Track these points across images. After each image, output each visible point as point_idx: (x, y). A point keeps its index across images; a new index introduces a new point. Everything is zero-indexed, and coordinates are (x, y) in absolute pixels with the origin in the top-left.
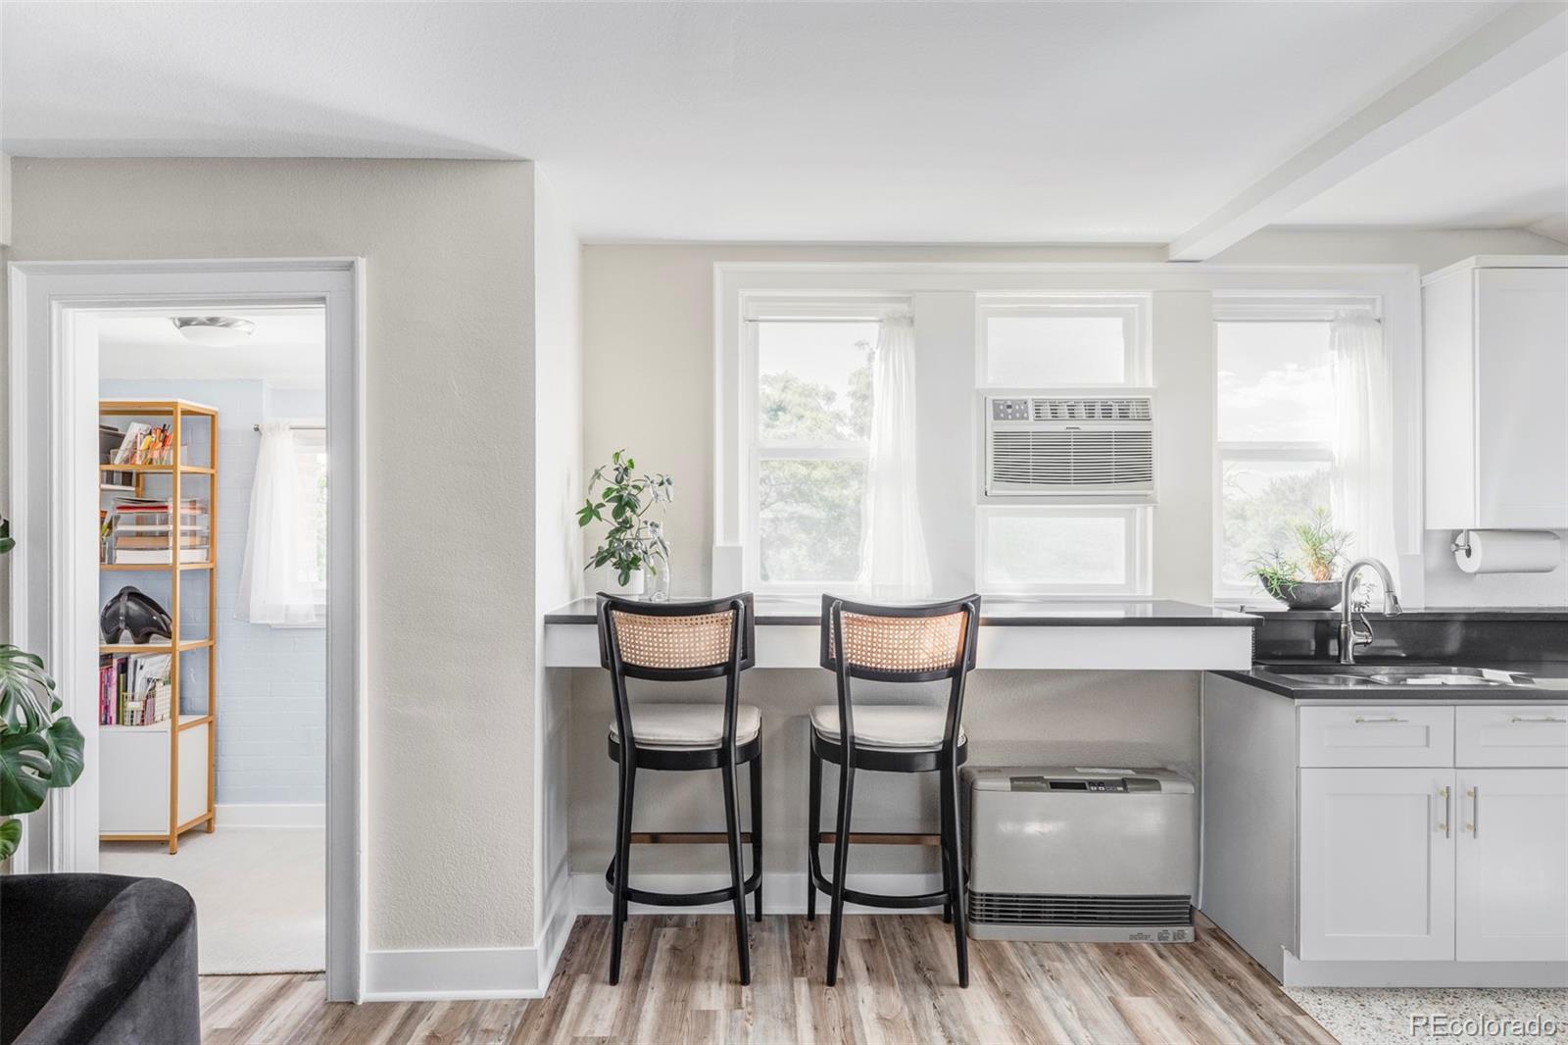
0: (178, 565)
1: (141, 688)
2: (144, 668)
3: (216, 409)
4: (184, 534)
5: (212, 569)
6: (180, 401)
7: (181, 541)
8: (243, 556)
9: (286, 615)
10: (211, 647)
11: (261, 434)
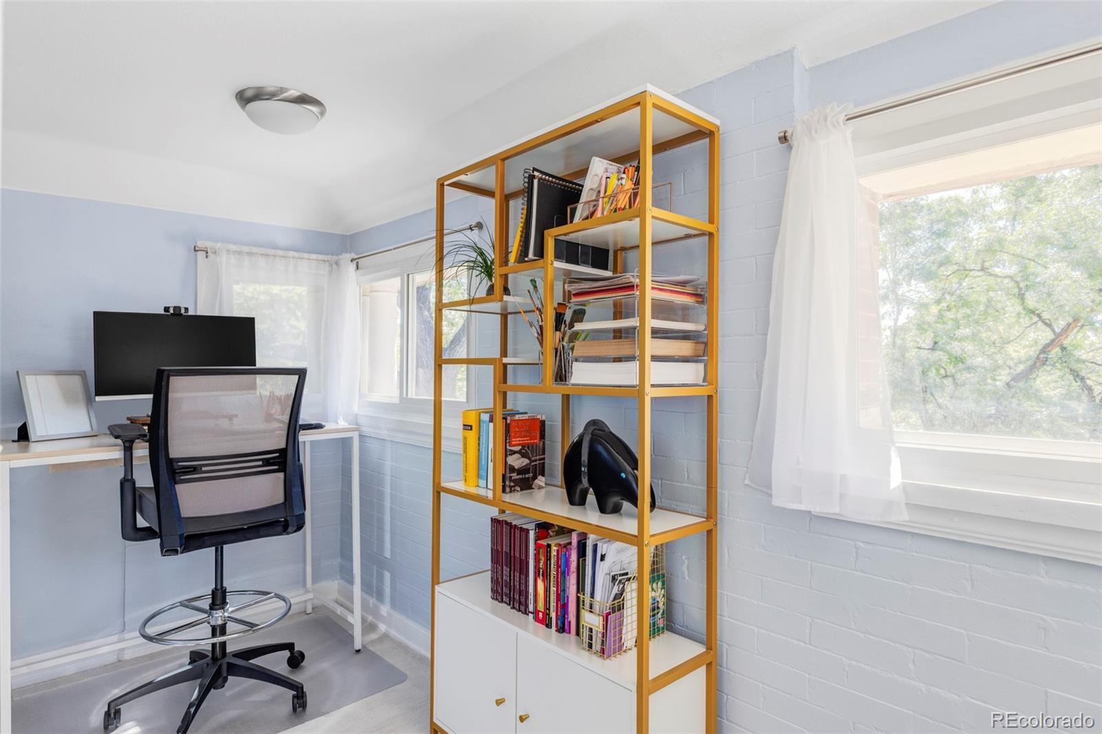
0: (647, 388)
1: (603, 593)
2: (606, 558)
3: (717, 122)
4: (656, 333)
5: (710, 397)
6: (651, 88)
7: (652, 346)
8: (759, 375)
9: (842, 496)
10: (709, 532)
11: (790, 147)
